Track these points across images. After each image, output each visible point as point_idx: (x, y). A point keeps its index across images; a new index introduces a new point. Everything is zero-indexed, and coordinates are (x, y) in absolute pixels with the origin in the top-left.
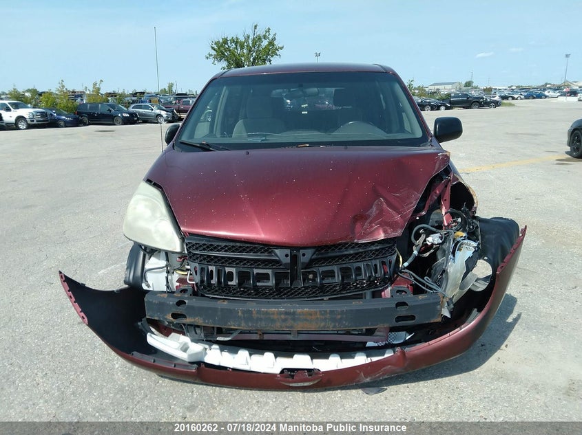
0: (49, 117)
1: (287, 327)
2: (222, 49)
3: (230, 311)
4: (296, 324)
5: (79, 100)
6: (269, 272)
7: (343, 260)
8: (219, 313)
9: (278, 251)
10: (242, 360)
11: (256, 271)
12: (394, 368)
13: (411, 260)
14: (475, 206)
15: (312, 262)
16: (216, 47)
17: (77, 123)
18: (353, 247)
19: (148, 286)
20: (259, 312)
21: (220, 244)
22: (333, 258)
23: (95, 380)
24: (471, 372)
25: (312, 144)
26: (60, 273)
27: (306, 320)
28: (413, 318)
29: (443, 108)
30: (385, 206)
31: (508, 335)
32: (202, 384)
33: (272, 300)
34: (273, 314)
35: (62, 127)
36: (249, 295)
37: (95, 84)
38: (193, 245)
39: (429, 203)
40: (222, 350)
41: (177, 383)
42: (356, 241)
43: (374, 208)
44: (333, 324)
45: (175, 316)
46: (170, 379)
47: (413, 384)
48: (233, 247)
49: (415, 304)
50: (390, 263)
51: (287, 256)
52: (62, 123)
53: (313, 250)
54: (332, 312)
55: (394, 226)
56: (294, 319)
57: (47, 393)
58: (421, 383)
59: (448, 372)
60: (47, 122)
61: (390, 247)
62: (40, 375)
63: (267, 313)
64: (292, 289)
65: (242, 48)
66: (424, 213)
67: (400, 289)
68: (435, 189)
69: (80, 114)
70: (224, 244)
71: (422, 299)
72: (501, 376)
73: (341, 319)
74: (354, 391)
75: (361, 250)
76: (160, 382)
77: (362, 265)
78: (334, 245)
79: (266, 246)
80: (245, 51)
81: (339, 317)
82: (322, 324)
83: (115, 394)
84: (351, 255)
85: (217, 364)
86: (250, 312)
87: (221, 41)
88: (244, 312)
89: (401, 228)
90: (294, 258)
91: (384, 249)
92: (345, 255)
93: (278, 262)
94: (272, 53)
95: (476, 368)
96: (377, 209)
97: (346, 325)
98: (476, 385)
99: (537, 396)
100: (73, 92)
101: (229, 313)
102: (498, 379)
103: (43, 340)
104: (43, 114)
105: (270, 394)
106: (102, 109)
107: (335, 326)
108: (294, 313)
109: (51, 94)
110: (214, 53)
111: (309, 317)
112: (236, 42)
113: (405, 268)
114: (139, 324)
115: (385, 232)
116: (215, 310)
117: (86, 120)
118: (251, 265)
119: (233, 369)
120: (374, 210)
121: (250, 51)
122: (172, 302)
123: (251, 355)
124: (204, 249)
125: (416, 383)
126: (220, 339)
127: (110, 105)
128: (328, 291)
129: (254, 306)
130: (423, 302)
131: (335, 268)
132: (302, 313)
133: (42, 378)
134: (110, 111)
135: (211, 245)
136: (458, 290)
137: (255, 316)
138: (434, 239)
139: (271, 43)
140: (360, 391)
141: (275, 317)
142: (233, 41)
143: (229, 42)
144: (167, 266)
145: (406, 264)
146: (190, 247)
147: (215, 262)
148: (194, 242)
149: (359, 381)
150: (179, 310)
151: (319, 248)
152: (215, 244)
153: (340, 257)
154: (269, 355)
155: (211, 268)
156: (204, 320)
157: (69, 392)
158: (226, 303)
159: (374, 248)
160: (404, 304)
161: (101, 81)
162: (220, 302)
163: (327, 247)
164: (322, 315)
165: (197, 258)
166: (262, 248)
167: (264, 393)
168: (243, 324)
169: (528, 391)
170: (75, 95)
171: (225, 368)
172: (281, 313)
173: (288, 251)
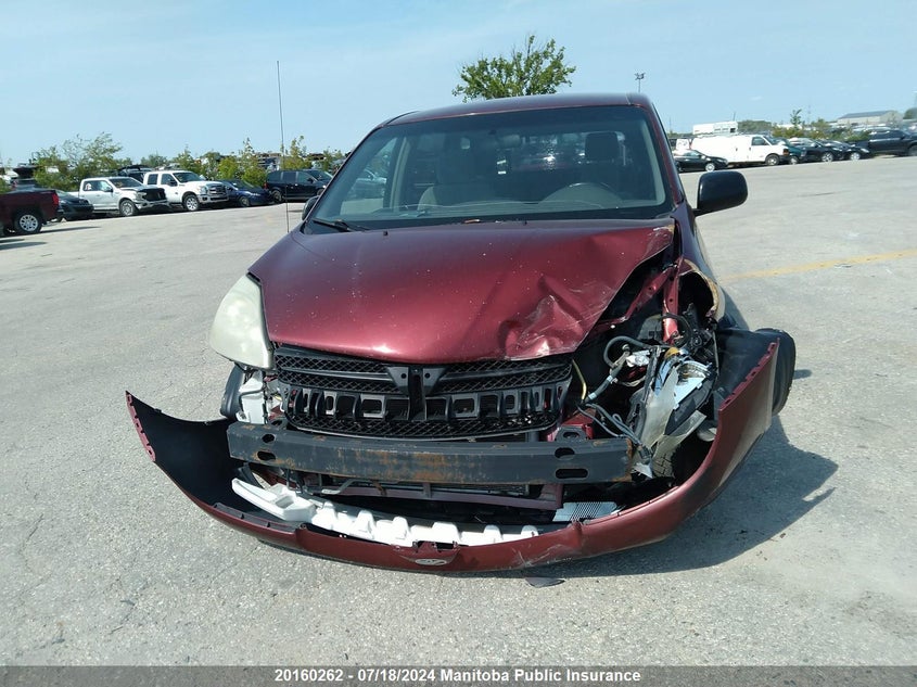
0: (228, 193)
1: (402, 477)
2: (477, 78)
3: (327, 451)
4: (413, 473)
5: (271, 166)
6: (382, 398)
7: (489, 386)
8: (314, 454)
9: (391, 369)
10: (361, 525)
11: (364, 397)
12: (566, 548)
13: (600, 389)
14: (713, 308)
15: (439, 387)
16: (469, 76)
17: (266, 200)
18: (503, 367)
19: (244, 417)
20: (364, 454)
21: (317, 358)
22: (472, 382)
23: (181, 540)
24: (706, 569)
25: (484, 219)
26: (128, 393)
27: (427, 467)
28: (583, 473)
29: (855, 157)
30: (556, 307)
31: (795, 520)
32: (311, 555)
33: (385, 439)
34: (382, 457)
35: (246, 206)
36: (354, 430)
37: (294, 142)
38: (284, 360)
39: (637, 303)
40: (337, 511)
41: (279, 551)
42: (506, 357)
43: (540, 311)
44: (464, 476)
45: (262, 455)
46: (271, 545)
47: (607, 578)
48: (334, 362)
49: (584, 452)
50: (560, 391)
51: (404, 376)
52: (245, 201)
53: (442, 369)
54: (462, 458)
55: (565, 336)
56: (410, 466)
57: (118, 551)
58: (620, 578)
59: (669, 566)
60: (226, 200)
61: (561, 369)
62: (117, 529)
63: (374, 456)
64: (413, 425)
65: (509, 74)
66: (623, 319)
67: (572, 430)
68: (650, 283)
69: (270, 186)
70: (323, 359)
71: (598, 446)
72: (750, 578)
73: (476, 468)
74: (515, 580)
75: (514, 372)
76: (259, 548)
77: (516, 393)
78: (472, 363)
79: (379, 363)
80: (514, 79)
81: (473, 465)
82: (450, 475)
83: (199, 559)
84: (498, 378)
85: (328, 528)
86: (353, 453)
87: (477, 66)
88: (344, 453)
89: (578, 339)
90: (415, 381)
91: (550, 370)
92: (490, 378)
93: (392, 385)
94: (557, 79)
95: (717, 563)
96: (543, 312)
97: (483, 478)
98: (706, 587)
99: (798, 611)
100: (265, 155)
101: (325, 453)
102: (745, 582)
103: (132, 488)
104: (220, 189)
105: (396, 575)
106: (301, 179)
107: (467, 479)
108: (410, 458)
109: (233, 159)
110: (466, 85)
111: (431, 464)
112: (499, 65)
113: (591, 401)
114: (240, 469)
115: (551, 345)
116: (309, 448)
117: (278, 195)
118: (357, 388)
119: (349, 537)
120: (539, 313)
121: (522, 79)
122: (258, 436)
123: (376, 519)
124: (297, 365)
125: (612, 577)
126: (326, 491)
127: (311, 173)
128: (464, 430)
129: (358, 444)
130: (598, 451)
131: (475, 397)
132: (422, 458)
133: (118, 533)
134: (312, 181)
135: (306, 360)
136: (662, 435)
137: (359, 458)
138: (638, 359)
139: (556, 64)
140: (524, 581)
141: (385, 462)
142: (495, 64)
143: (489, 67)
144: (263, 389)
145: (592, 396)
146: (280, 363)
147: (312, 384)
148: (285, 355)
149: (516, 565)
150: (267, 448)
151: (449, 366)
152: (312, 358)
153: (484, 381)
154: (400, 522)
155: (306, 391)
156: (297, 462)
157: (143, 553)
158: (323, 439)
159: (535, 369)
160: (569, 451)
161: (302, 137)
162: (315, 438)
163: (463, 366)
164: (449, 461)
165: (289, 377)
166: (371, 365)
167: (388, 573)
168: (345, 470)
169: (786, 603)
170: (268, 159)
171: (337, 534)
172: (391, 456)
173: (405, 370)
